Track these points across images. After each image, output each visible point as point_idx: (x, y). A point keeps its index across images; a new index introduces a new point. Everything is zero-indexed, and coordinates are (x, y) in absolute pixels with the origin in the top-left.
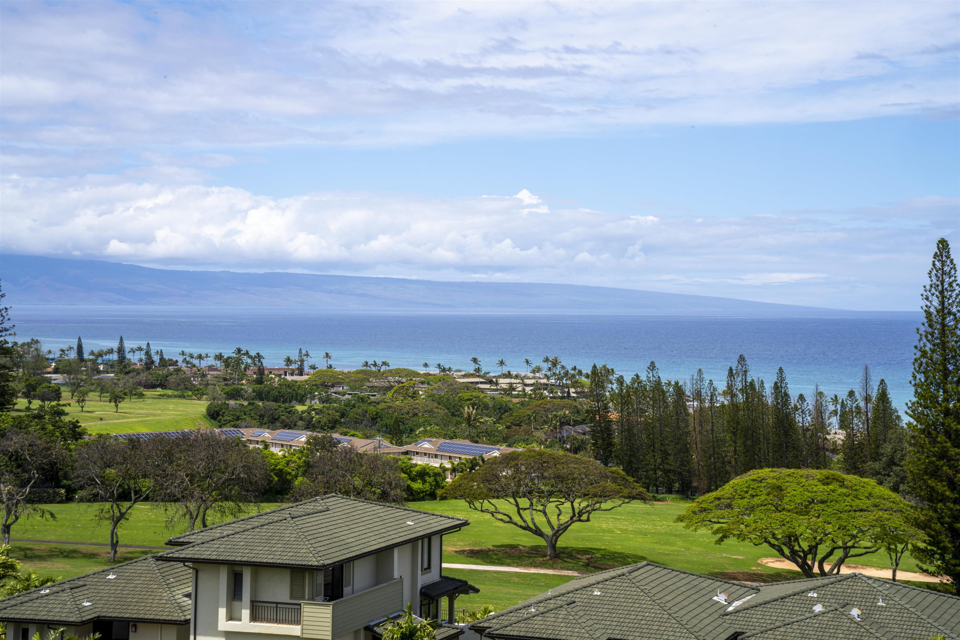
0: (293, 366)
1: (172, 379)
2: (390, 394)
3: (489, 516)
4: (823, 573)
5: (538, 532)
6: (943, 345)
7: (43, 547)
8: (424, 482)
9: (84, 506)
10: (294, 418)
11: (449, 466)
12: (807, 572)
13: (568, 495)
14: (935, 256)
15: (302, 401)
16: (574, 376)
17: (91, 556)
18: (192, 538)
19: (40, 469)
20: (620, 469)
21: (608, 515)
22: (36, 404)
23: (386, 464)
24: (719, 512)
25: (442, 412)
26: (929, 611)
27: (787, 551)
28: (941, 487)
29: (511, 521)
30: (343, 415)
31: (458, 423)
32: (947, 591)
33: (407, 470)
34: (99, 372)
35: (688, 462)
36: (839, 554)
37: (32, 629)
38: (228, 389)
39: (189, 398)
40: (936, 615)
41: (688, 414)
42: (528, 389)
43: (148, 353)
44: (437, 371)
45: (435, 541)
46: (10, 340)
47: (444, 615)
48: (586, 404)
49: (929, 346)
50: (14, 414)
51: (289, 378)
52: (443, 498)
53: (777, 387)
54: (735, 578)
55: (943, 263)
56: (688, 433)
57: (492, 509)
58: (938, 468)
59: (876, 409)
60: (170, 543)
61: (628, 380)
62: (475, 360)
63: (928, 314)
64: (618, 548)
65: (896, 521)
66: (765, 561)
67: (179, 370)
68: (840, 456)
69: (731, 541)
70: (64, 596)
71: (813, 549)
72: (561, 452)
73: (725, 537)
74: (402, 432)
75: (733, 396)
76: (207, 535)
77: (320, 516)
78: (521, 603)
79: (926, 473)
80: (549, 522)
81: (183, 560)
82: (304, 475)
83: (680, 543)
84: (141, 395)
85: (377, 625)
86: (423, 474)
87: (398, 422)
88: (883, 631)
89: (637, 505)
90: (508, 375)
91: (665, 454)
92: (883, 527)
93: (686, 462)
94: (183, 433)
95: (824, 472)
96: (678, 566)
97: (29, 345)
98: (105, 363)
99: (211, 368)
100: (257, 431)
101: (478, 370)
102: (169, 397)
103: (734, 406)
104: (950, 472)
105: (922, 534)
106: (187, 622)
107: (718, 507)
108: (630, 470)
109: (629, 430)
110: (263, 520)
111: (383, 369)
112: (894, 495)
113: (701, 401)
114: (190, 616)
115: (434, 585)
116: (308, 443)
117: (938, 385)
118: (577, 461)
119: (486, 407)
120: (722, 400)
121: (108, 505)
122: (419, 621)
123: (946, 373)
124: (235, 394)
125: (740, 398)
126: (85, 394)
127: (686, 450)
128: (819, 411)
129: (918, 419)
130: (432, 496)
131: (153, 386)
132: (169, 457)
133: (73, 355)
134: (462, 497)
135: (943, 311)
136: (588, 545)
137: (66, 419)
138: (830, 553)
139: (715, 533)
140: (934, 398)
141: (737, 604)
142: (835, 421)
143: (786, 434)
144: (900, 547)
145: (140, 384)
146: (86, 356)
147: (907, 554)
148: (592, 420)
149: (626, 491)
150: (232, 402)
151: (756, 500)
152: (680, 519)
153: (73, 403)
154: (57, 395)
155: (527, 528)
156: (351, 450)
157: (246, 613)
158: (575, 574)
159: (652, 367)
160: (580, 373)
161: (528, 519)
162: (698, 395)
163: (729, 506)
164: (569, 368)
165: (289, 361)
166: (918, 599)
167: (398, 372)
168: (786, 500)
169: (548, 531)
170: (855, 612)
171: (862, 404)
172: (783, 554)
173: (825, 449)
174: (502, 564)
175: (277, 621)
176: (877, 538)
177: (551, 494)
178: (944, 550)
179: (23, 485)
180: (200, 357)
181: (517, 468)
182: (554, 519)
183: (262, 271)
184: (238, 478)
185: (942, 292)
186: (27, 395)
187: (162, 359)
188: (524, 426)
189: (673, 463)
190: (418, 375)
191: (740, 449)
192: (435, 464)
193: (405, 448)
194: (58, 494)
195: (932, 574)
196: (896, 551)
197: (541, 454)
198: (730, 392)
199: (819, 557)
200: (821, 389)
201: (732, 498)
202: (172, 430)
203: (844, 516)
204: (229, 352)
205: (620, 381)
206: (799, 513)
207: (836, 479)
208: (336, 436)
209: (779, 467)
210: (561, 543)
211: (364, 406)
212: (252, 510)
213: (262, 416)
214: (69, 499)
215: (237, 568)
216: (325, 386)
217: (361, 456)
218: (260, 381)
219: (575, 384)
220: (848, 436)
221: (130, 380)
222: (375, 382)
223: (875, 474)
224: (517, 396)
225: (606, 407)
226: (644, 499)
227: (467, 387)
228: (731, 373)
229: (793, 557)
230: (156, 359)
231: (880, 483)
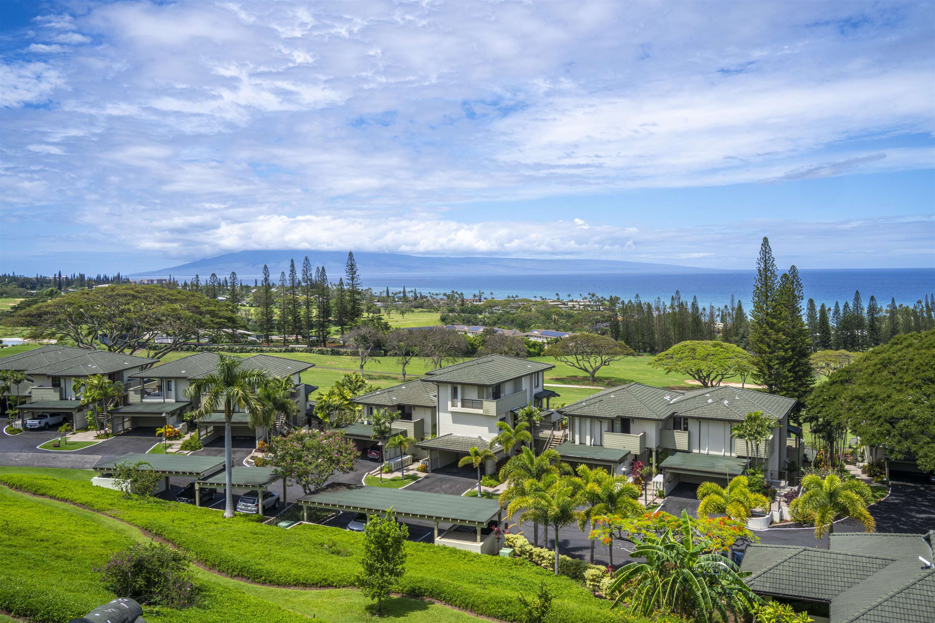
0: (477, 298)
1: (425, 304)
2: (519, 310)
3: (564, 363)
4: (712, 386)
5: (586, 370)
6: (766, 285)
7: (376, 374)
8: (535, 348)
9: (391, 358)
10: (478, 321)
11: (546, 341)
12: (706, 386)
13: (599, 354)
14: (762, 245)
15: (481, 313)
16: (602, 301)
17: (395, 379)
18: (436, 372)
19: (373, 342)
20: (623, 342)
21: (617, 362)
22: (371, 315)
23: (519, 341)
24: (667, 361)
25: (543, 318)
26: (757, 400)
27: (697, 377)
28: (765, 347)
29: (574, 366)
30: (499, 320)
31: (550, 323)
32: (765, 392)
33: (527, 343)
34: (395, 301)
35: (654, 339)
36: (719, 377)
37: (374, 407)
38: (449, 308)
39: (433, 312)
40: (760, 402)
41: (653, 317)
42: (581, 307)
43: (415, 293)
44: (540, 300)
45: (540, 374)
46: (360, 288)
47: (545, 406)
48: (608, 313)
49: (760, 285)
50: (363, 319)
51: (475, 303)
52: (544, 356)
53: (693, 304)
54: (674, 389)
55: (766, 248)
56: (653, 326)
57: (565, 360)
58: (763, 339)
59: (737, 313)
60: (427, 374)
61: (626, 302)
62: (557, 295)
63: (760, 271)
64: (622, 377)
65: (745, 362)
66: (687, 381)
67: (428, 300)
68: (721, 334)
69: (673, 373)
70: (386, 395)
71: (708, 376)
72: (596, 335)
73: (669, 371)
74: (525, 327)
75: (674, 309)
76: (442, 371)
77: (490, 363)
78: (578, 401)
79: (758, 341)
80: (591, 366)
81: (433, 381)
82: (482, 345)
83: (649, 374)
84: (413, 311)
85: (516, 410)
86: (534, 345)
87: (523, 322)
88: (737, 410)
89: (630, 358)
90: (572, 301)
91: (643, 335)
92: (739, 366)
93: (652, 338)
94: (431, 327)
95: (714, 342)
96: (648, 384)
97: (367, 290)
98: (398, 298)
99: (442, 299)
100: (462, 326)
101: (558, 299)
102: (424, 312)
103: (674, 313)
104: (768, 340)
105: (755, 368)
106: (435, 407)
107: (667, 358)
108: (627, 342)
109: (627, 325)
110: (465, 365)
111: (516, 299)
112: (744, 351)
113: (659, 311)
114: (437, 405)
115: (540, 393)
116: (483, 331)
117: (764, 302)
118: (603, 339)
119: (562, 315)
120: (669, 310)
121: (401, 358)
122: (534, 408)
123: (767, 297)
124: (452, 311)
125: (677, 309)
126: (390, 311)
127: (653, 333)
128: (712, 314)
129: (755, 317)
130: (539, 355)
131: (418, 307)
132: (425, 337)
133: (385, 294)
134: (552, 355)
135: (766, 269)
136: (608, 376)
137: (383, 321)
138: (716, 377)
139: (665, 370)
140: (762, 308)
141: (674, 400)
142: (719, 319)
143: (697, 325)
144: (746, 373)
145: (412, 306)
146: (390, 295)
147: (749, 376)
148: (610, 320)
149: (626, 352)
150: (451, 314)
151: (684, 355)
152: (650, 364)
153: (385, 314)
154: (379, 312)
155: (581, 369)
156: (503, 335)
157: (459, 404)
158: (603, 388)
159: (637, 296)
160: (605, 299)
161: (582, 365)
162: (658, 309)
163: (672, 358)
164: (600, 297)
165: (475, 296)
166: (753, 396)
167: (523, 300)
168: (697, 354)
169: (590, 370)
170: (726, 402)
171: (731, 311)
172: (695, 378)
173: (714, 331)
174: (570, 384)
175: (472, 408)
176: (736, 370)
177: (592, 353)
178: (765, 374)
179: (367, 349)
180: (437, 294)
181: (577, 343)
182: (593, 365)
183: (462, 257)
184: (454, 347)
185: (765, 261)
186: (367, 311)
187: (421, 295)
188: (580, 324)
189: (646, 339)
190: (532, 301)
191: (677, 332)
192: (540, 340)
193: (526, 334)
194: (381, 353)
195: (759, 385)
196: (744, 375)
197: (587, 336)
198: (672, 307)
199: (711, 379)
200: (713, 305)
201: (673, 354)
202: (426, 326)
203: (722, 361)
204: (449, 292)
205: (623, 303)
206: (703, 360)
207: (719, 345)
208: (496, 328)
209: (694, 340)
210: (596, 375)
211: (508, 315)
212: (460, 361)
213: (464, 320)
214: (385, 355)
215: (455, 385)
216: (491, 307)
217: (507, 337)
218: (462, 305)
219: (603, 304)
220: (725, 326)
221: (408, 305)
222: (512, 304)
223: (736, 342)
224: (576, 310)
225: (616, 315)
226: (633, 355)
227: (553, 306)
228: (673, 298)
229: (700, 379)
230: (419, 295)
231: (738, 346)
